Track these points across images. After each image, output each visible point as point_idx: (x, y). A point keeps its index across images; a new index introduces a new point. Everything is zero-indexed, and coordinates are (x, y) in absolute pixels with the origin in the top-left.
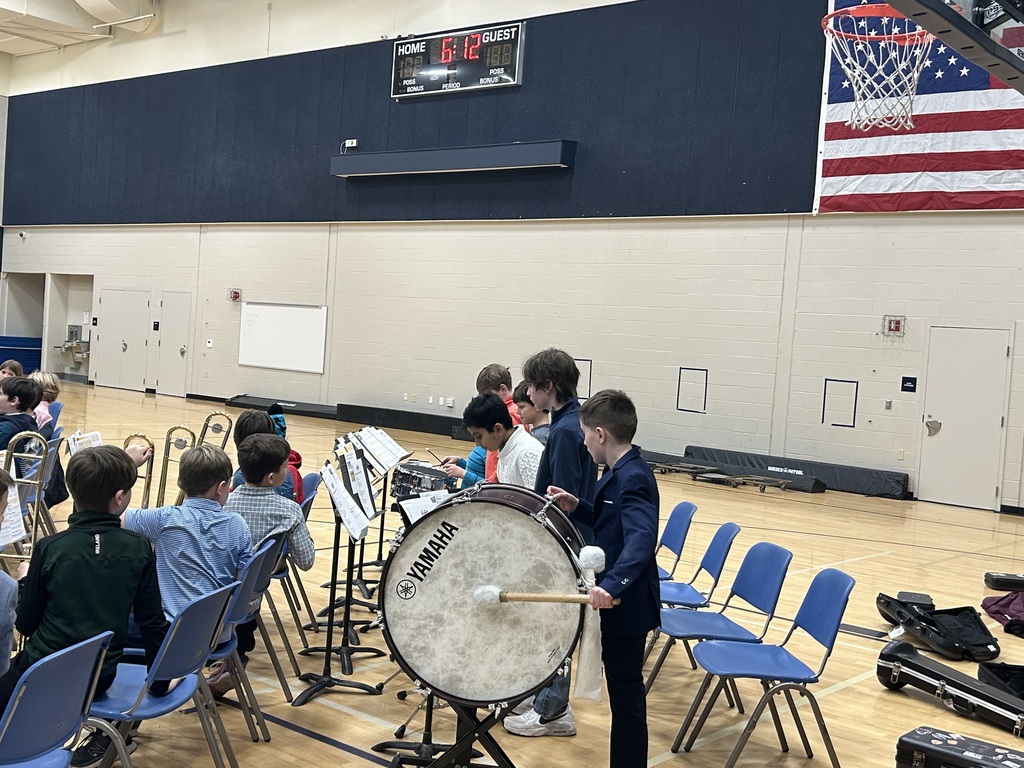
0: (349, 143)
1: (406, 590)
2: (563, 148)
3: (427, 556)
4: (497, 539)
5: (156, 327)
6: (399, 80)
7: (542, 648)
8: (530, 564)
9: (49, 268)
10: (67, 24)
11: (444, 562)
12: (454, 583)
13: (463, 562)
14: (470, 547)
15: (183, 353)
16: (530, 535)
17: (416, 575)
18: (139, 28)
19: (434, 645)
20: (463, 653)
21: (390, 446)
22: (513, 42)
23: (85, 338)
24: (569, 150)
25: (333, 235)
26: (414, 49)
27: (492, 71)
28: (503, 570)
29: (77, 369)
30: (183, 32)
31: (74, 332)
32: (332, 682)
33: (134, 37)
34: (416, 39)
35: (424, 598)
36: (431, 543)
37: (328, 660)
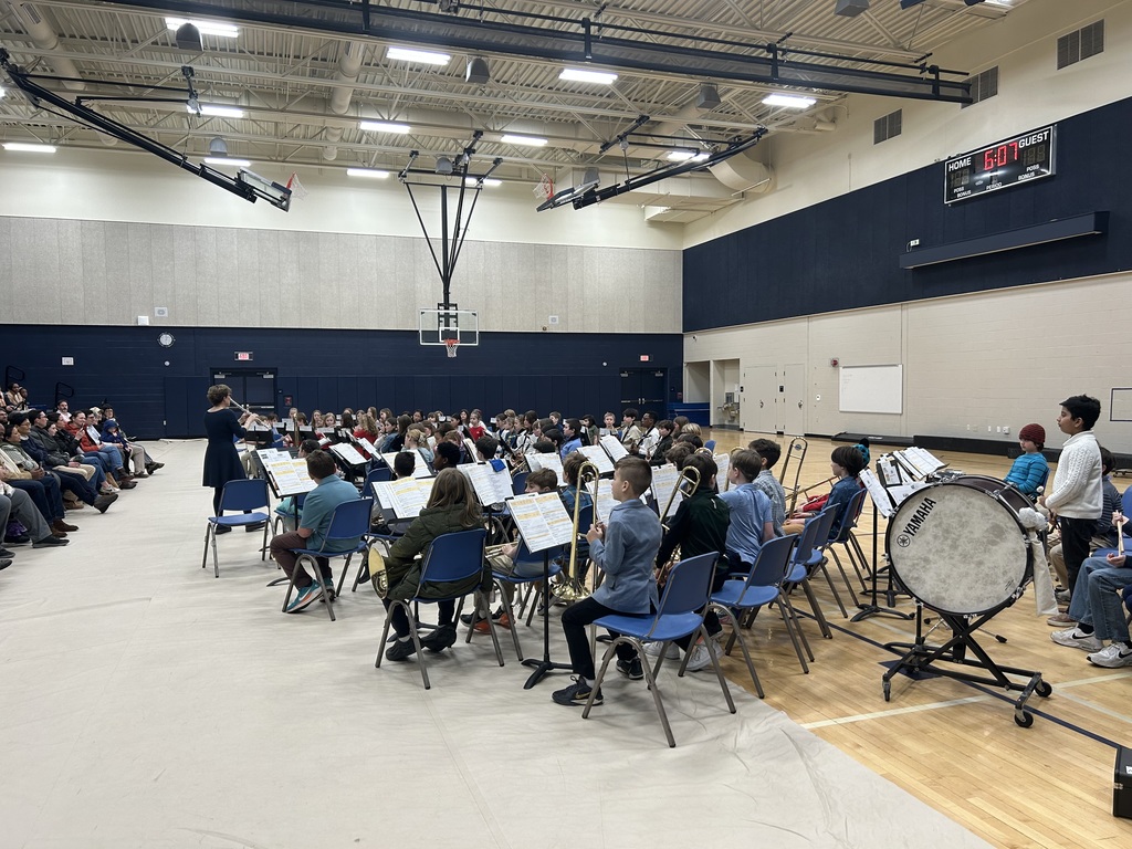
0: (913, 243)
1: (904, 541)
2: (1096, 217)
3: (916, 520)
4: (963, 509)
5: (782, 390)
6: (950, 190)
7: (1000, 581)
8: (988, 526)
9: (712, 358)
10: (713, 196)
11: (928, 524)
12: (935, 537)
13: (940, 524)
14: (945, 514)
15: (800, 406)
16: (987, 506)
17: (909, 532)
18: (760, 190)
19: (924, 576)
20: (944, 582)
21: (929, 460)
22: (1046, 143)
23: (736, 401)
24: (1102, 219)
25: (905, 312)
26: (962, 164)
27: (1028, 169)
28: (968, 529)
29: (733, 421)
30: (790, 186)
31: (729, 397)
32: (878, 610)
33: (758, 196)
34: (961, 157)
35: (916, 546)
36: (918, 511)
37: (874, 597)
